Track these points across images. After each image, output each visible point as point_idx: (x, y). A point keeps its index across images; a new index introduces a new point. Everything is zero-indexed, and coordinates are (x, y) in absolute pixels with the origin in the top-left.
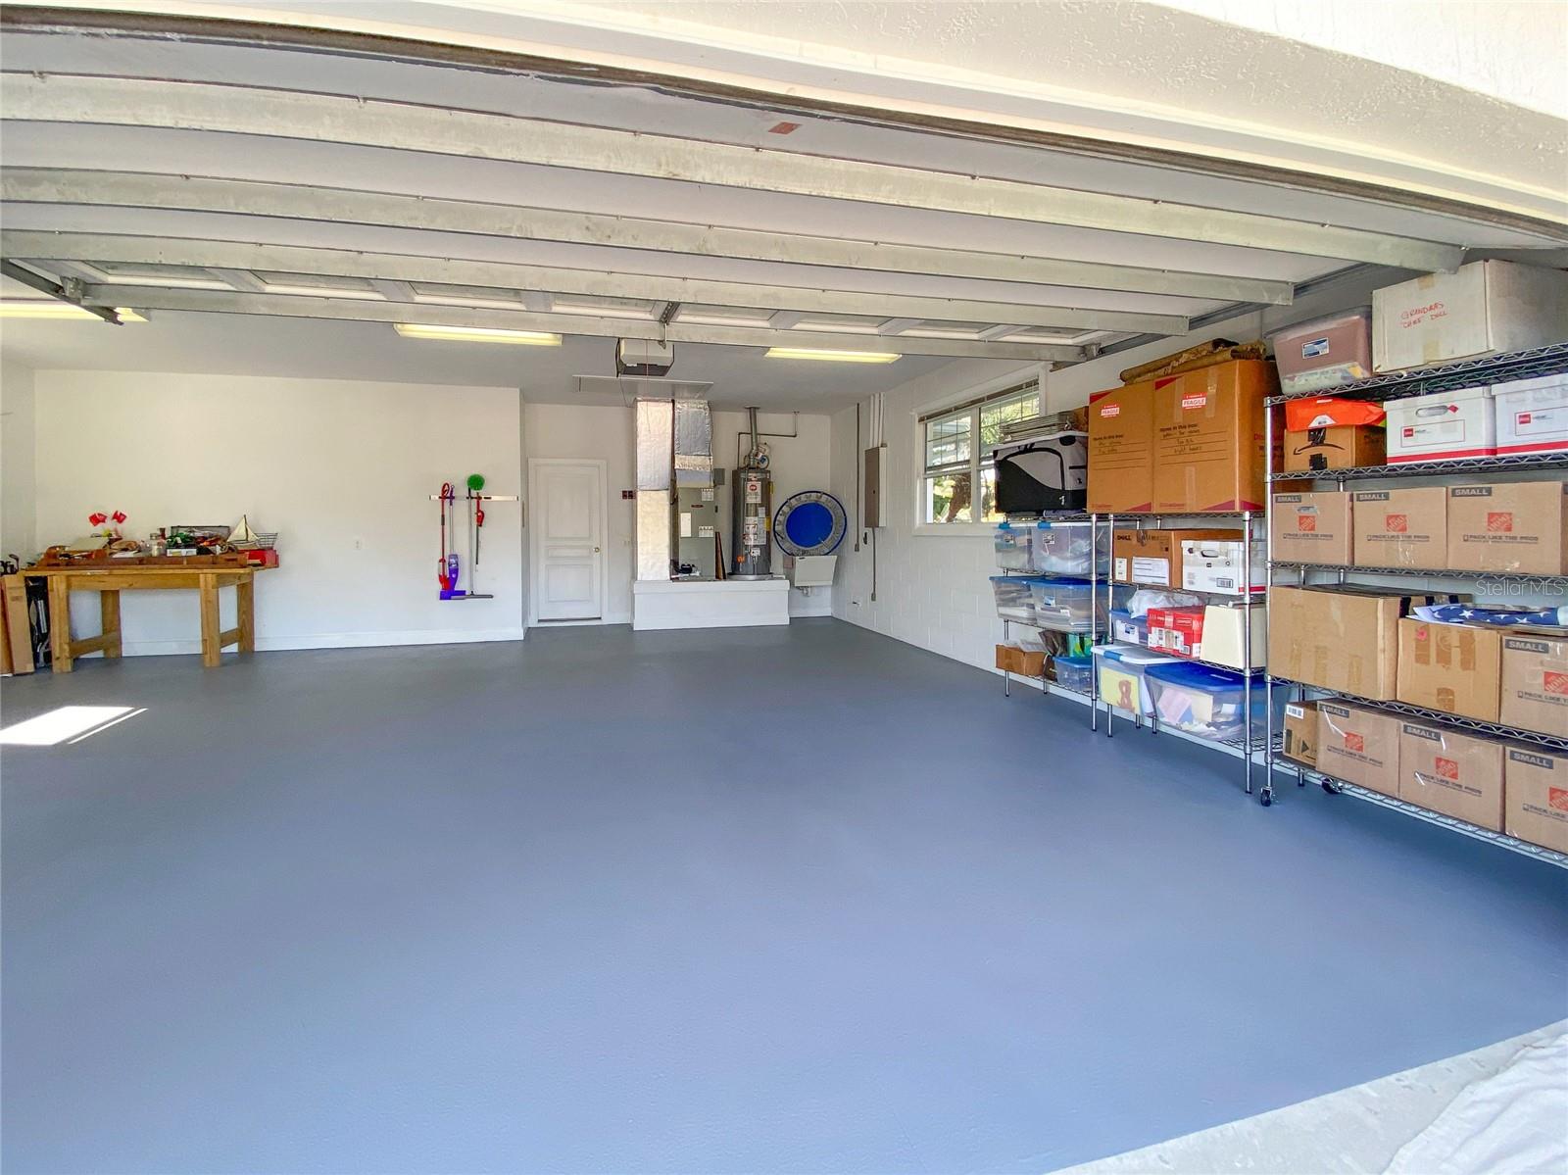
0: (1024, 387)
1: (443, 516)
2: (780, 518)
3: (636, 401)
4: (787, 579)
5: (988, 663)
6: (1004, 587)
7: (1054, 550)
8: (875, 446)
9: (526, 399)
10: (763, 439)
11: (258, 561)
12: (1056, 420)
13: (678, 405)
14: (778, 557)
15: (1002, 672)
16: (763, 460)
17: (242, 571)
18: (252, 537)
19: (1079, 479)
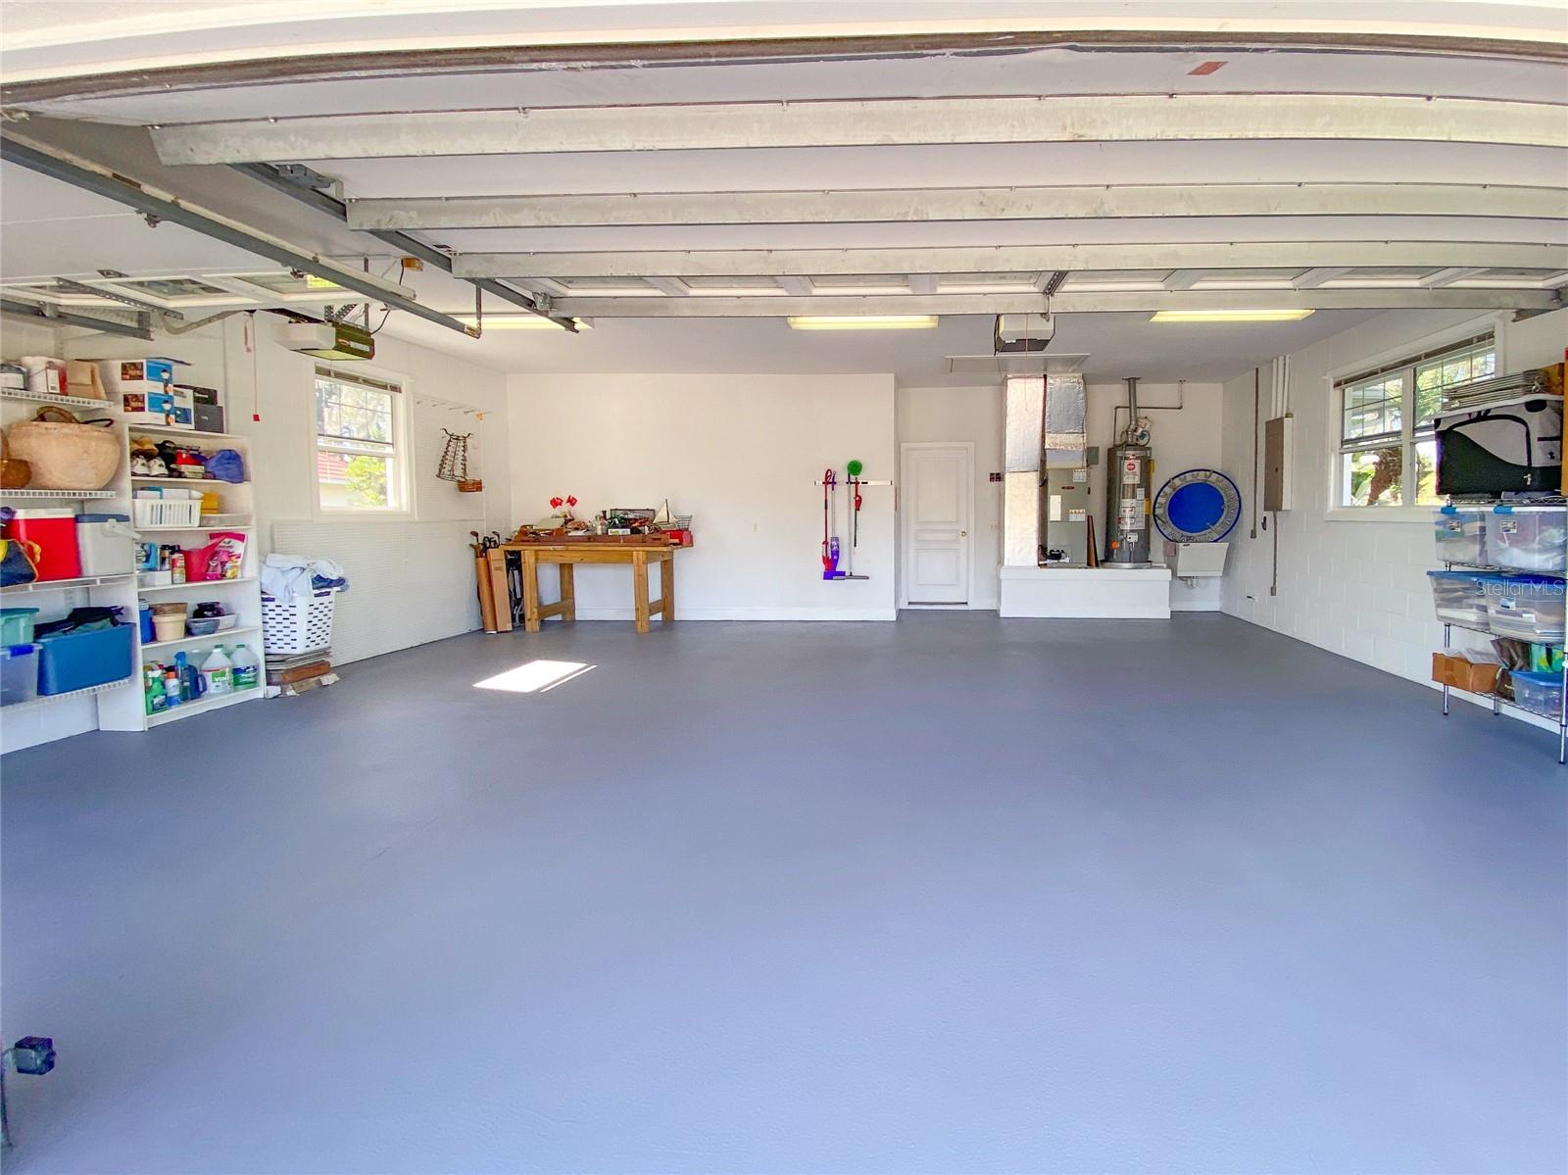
0: (1475, 341)
1: (826, 501)
2: (1160, 500)
3: (1006, 379)
4: (1168, 568)
5: (1422, 673)
6: (1447, 584)
7: (1516, 541)
8: (1278, 416)
9: (900, 384)
10: (1142, 413)
11: (677, 541)
12: (1520, 381)
13: (1049, 381)
14: (1157, 543)
15: (1439, 686)
16: (1143, 436)
17: (665, 549)
18: (672, 519)
19: (1551, 454)
